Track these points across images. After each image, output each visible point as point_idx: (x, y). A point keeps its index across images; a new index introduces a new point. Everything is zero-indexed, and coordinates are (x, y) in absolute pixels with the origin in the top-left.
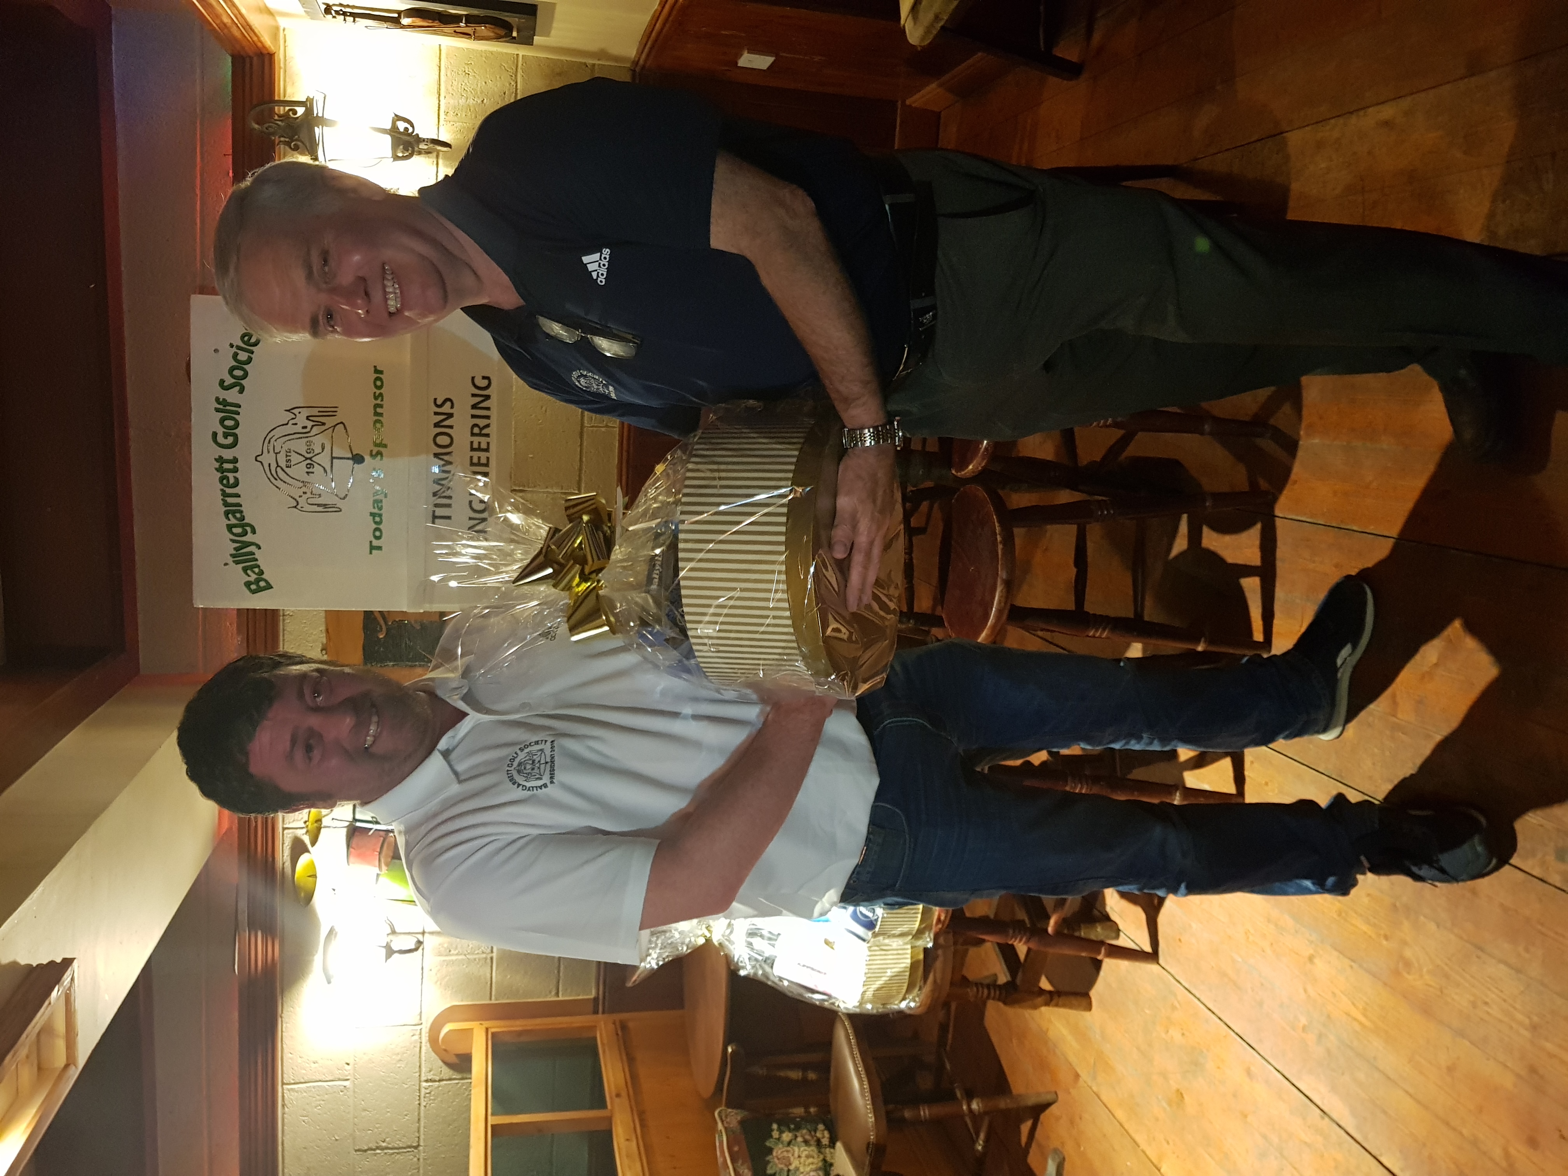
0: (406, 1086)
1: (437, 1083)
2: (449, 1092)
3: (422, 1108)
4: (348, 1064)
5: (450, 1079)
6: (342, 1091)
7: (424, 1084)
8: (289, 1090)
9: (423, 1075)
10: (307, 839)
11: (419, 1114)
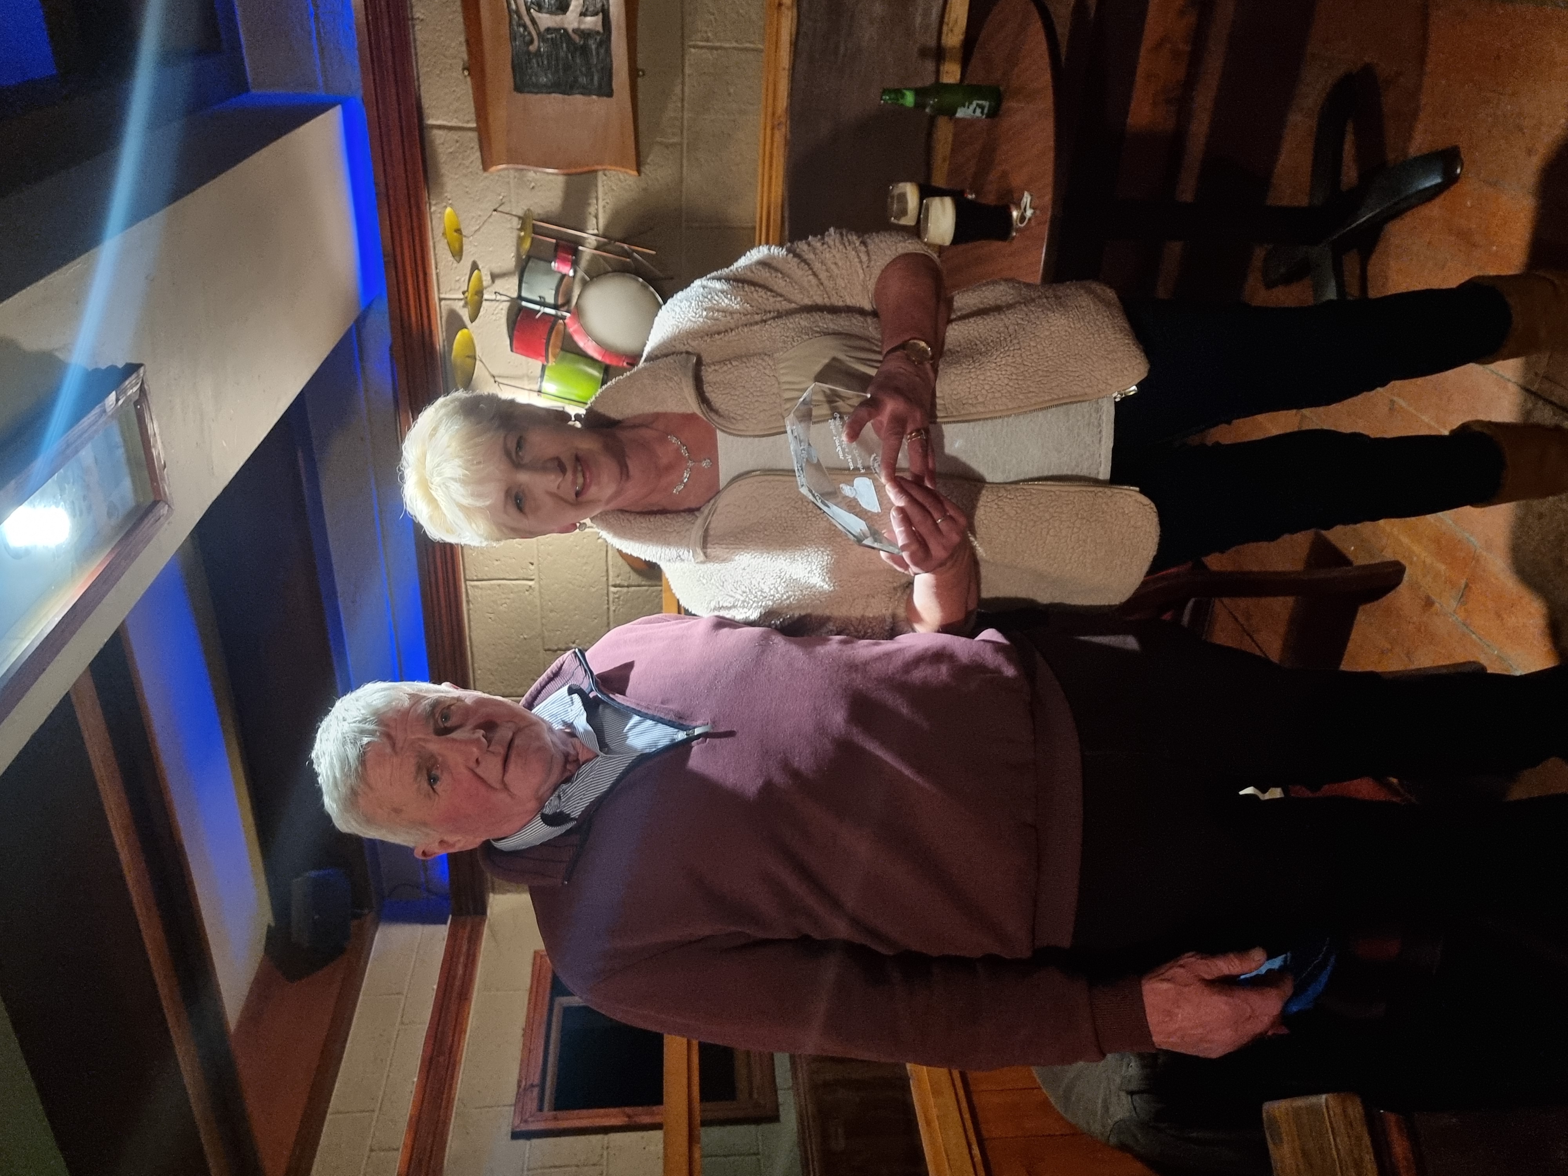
0: (593, 590)
1: (625, 589)
2: (639, 597)
3: (611, 613)
4: (532, 564)
5: (639, 586)
6: (527, 591)
7: (612, 589)
8: (473, 586)
9: (611, 579)
10: (465, 314)
11: (608, 618)
